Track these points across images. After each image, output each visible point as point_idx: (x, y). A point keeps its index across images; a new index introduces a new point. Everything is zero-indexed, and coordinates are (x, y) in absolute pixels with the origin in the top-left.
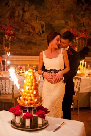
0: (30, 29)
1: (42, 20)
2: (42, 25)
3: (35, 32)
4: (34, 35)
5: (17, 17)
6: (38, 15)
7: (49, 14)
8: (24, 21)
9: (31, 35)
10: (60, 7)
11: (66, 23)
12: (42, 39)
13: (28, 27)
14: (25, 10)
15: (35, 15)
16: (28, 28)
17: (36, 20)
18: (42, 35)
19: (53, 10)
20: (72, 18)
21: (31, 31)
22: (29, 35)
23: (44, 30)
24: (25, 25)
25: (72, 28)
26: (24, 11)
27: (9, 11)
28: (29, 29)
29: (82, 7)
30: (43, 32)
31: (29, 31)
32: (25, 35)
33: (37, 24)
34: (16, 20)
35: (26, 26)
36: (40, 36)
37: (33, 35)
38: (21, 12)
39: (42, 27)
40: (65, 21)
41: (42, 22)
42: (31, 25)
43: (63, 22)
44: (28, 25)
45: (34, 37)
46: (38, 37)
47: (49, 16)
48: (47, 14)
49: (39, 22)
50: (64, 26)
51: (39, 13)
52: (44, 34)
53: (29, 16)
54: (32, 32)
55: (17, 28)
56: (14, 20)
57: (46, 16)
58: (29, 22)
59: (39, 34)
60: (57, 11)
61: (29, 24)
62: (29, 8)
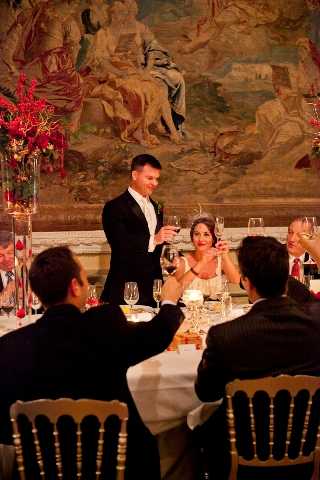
0: (120, 106)
1: (173, 65)
2: (170, 89)
3: (143, 121)
4: (138, 135)
5: (60, 54)
7: (203, 38)
8: (88, 70)
9: (124, 135)
11: (281, 76)
12: (176, 150)
13: (111, 97)
14: (94, 21)
15: (138, 40)
17: (145, 65)
18: (176, 135)
19: (219, 19)
20: (305, 54)
21: (126, 115)
22: (117, 133)
23: (182, 109)
24: (97, 89)
25: (307, 96)
26: (90, 28)
27: (20, 27)
28: (114, 110)
30: (178, 119)
31: (116, 118)
32: (96, 134)
33: (148, 86)
34: (53, 68)
35: (102, 96)
36: (166, 136)
37: (131, 135)
38: (76, 31)
39: (173, 98)
40: (274, 67)
41: (172, 74)
42: (123, 91)
43: (266, 70)
44: (108, 91)
45: (137, 142)
46: (156, 140)
47: (203, 45)
48: (192, 35)
49: (157, 73)
50: (270, 88)
52: (182, 126)
53: (113, 48)
54: (128, 122)
55: (61, 104)
56: (45, 70)
57: (187, 47)
58: (112, 76)
59: (161, 127)
60: (238, 22)
61: (112, 84)
62: (110, 13)
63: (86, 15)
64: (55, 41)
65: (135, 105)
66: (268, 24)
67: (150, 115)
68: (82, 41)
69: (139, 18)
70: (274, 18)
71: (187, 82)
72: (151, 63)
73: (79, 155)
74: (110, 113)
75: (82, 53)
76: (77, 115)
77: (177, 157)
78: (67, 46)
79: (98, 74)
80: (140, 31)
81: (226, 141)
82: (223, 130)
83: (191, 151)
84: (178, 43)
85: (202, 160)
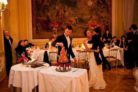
0: (69, 22)
5: (61, 15)
7: (80, 12)
8: (65, 17)
11: (91, 17)
12: (77, 27)
14: (65, 11)
15: (71, 13)
16: (68, 21)
17: (72, 16)
18: (77, 25)
19: (82, 10)
20: (95, 14)
21: (70, 23)
23: (77, 22)
24: (66, 20)
25: (95, 20)
26: (65, 12)
27: (56, 12)
31: (69, 24)
34: (60, 17)
35: (66, 21)
36: (75, 26)
38: (63, 12)
39: (76, 20)
40: (90, 16)
41: (76, 17)
42: (69, 20)
43: (89, 16)
44: (67, 20)
47: (80, 13)
48: (79, 12)
49: (74, 17)
50: (90, 19)
51: (74, 12)
52: (77, 24)
53: (68, 14)
55: (61, 22)
56: (59, 18)
58: (68, 18)
59: (74, 25)
60: (85, 10)
61: (68, 19)
62: (67, 10)
63: (64, 10)
64: (60, 14)
65: (71, 22)
66: (90, 10)
67: (73, 23)
68: (64, 14)
69: (71, 10)
70: (90, 9)
71: (78, 18)
73: (63, 28)
74: (67, 23)
75: (64, 15)
76: (63, 24)
77: (77, 28)
78: (62, 14)
79: (66, 18)
80: (72, 12)
81: (84, 26)
82: (83, 24)
83: (79, 28)
84: (77, 13)
85: (80, 29)
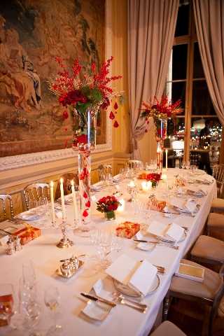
1: (35, 71)
2: (35, 83)
4: (22, 105)
6: (27, 58)
7: (46, 60)
9: (16, 104)
10: (61, 48)
12: (37, 113)
15: (20, 54)
17: (24, 68)
18: (38, 106)
23: (39, 93)
24: (2, 78)
28: (11, 90)
29: (88, 57)
30: (38, 98)
32: (4, 103)
33: (25, 79)
35: (5, 82)
37: (19, 105)
39: (36, 87)
41: (35, 75)
45: (22, 108)
46: (30, 108)
48: (42, 57)
49: (29, 73)
51: (28, 53)
52: (40, 102)
53: (9, 56)
54: (18, 98)
57: (41, 63)
58: (9, 71)
59: (32, 102)
61: (9, 76)
65: (20, 89)
67: (27, 95)
71: (41, 81)
72: (26, 68)
77: (38, 117)
80: (20, 49)
81: (56, 110)
82: (55, 105)
83: (44, 114)
84: (37, 59)
85: (47, 118)
